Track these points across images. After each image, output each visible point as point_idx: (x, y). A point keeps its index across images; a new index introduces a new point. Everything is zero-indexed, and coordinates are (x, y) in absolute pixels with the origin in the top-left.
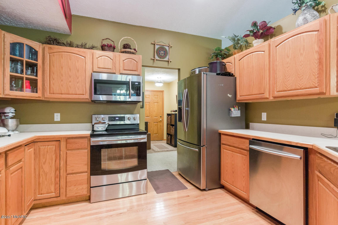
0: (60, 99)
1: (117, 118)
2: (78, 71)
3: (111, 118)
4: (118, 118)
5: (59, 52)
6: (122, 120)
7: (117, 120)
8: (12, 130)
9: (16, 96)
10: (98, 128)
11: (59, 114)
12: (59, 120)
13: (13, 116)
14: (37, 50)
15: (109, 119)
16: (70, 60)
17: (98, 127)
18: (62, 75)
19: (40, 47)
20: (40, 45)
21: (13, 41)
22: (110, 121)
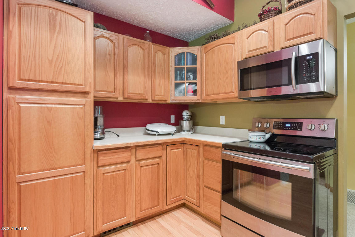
0: (213, 100)
1: (287, 125)
2: (227, 63)
3: (278, 124)
4: (289, 125)
5: (212, 48)
6: (296, 129)
7: (288, 127)
8: (187, 131)
9: (180, 101)
10: (251, 138)
11: (224, 117)
12: (224, 124)
13: (188, 118)
14: (196, 54)
15: (274, 125)
16: (221, 53)
17: (251, 136)
18: (214, 73)
19: (198, 50)
20: (198, 48)
21: (176, 53)
22: (276, 129)
